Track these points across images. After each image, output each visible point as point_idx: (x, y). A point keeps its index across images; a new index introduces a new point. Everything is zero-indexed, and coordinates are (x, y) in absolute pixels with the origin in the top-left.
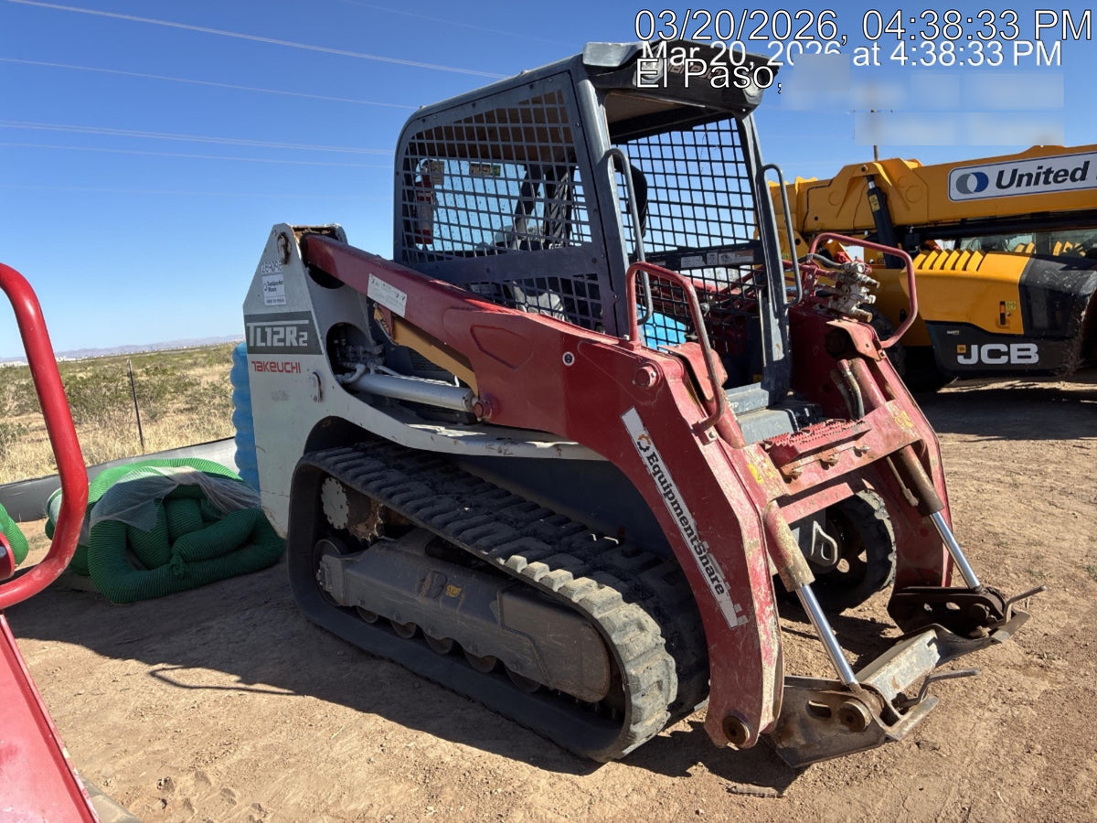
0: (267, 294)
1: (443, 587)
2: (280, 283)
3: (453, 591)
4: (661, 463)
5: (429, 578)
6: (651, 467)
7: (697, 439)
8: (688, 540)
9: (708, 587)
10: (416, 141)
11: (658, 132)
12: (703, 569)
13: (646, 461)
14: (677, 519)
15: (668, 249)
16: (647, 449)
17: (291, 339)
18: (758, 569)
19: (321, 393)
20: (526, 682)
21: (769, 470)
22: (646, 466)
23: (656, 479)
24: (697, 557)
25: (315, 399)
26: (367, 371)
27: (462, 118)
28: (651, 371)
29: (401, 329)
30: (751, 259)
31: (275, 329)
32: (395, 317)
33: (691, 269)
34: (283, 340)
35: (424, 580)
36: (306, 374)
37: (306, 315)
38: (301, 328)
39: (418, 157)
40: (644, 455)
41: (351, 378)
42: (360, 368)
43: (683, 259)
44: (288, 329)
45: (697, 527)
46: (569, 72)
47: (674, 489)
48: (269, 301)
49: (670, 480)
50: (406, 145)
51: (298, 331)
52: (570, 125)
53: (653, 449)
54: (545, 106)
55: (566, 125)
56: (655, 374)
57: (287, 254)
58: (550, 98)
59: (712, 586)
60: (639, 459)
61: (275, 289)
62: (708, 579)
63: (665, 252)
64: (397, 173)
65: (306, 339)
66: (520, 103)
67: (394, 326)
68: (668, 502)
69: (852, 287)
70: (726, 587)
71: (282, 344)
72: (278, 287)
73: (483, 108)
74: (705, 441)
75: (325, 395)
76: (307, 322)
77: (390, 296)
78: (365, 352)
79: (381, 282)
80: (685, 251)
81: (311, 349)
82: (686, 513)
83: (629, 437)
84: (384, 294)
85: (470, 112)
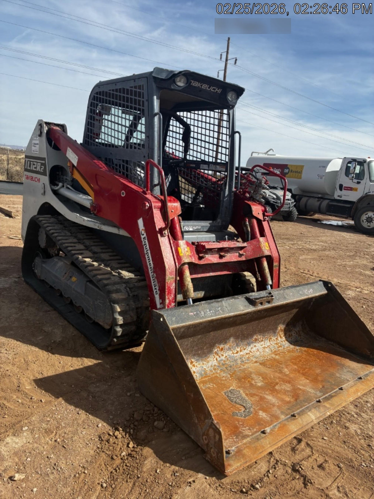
0: (33, 148)
1: (71, 277)
2: (37, 144)
3: (74, 279)
4: (146, 241)
5: (67, 273)
6: (143, 242)
7: (159, 235)
8: (150, 272)
9: (153, 292)
10: (96, 95)
11: (202, 110)
12: (153, 284)
13: (142, 239)
14: (148, 263)
15: (198, 160)
16: (144, 235)
17: (38, 169)
18: (172, 288)
19: (45, 192)
20: (90, 318)
21: (187, 251)
22: (142, 241)
23: (144, 247)
24: (152, 279)
25: (42, 194)
26: (63, 186)
27: (111, 89)
28: (147, 204)
29: (75, 172)
30: (224, 170)
31: (34, 163)
32: (73, 165)
33: (204, 170)
34: (36, 168)
35: (66, 273)
36: (41, 183)
37: (43, 159)
38: (42, 164)
39: (98, 103)
40: (142, 237)
41: (56, 188)
42: (60, 184)
43: (201, 165)
44: (38, 164)
45: (153, 267)
46: (147, 78)
47: (149, 252)
48: (33, 151)
49: (148, 248)
50: (92, 96)
51: (41, 165)
52: (145, 100)
53: (145, 235)
54: (138, 90)
55: (143, 100)
56: (148, 205)
57: (41, 133)
58: (140, 87)
59: (155, 291)
60: (140, 238)
61: (35, 146)
62: (154, 288)
63: (197, 161)
64: (88, 107)
65: (43, 169)
66: (130, 87)
67: (73, 170)
68: (146, 256)
69: (260, 188)
70: (158, 292)
71: (35, 170)
72: (37, 145)
73: (119, 86)
74: (162, 235)
75: (46, 193)
76: (44, 162)
77: (73, 157)
78: (66, 179)
79: (71, 151)
80: (204, 162)
81: (44, 174)
82: (151, 262)
83: (139, 229)
84: (72, 156)
85: (114, 87)
